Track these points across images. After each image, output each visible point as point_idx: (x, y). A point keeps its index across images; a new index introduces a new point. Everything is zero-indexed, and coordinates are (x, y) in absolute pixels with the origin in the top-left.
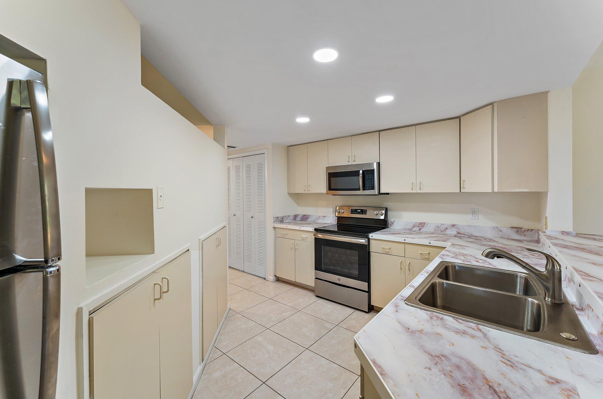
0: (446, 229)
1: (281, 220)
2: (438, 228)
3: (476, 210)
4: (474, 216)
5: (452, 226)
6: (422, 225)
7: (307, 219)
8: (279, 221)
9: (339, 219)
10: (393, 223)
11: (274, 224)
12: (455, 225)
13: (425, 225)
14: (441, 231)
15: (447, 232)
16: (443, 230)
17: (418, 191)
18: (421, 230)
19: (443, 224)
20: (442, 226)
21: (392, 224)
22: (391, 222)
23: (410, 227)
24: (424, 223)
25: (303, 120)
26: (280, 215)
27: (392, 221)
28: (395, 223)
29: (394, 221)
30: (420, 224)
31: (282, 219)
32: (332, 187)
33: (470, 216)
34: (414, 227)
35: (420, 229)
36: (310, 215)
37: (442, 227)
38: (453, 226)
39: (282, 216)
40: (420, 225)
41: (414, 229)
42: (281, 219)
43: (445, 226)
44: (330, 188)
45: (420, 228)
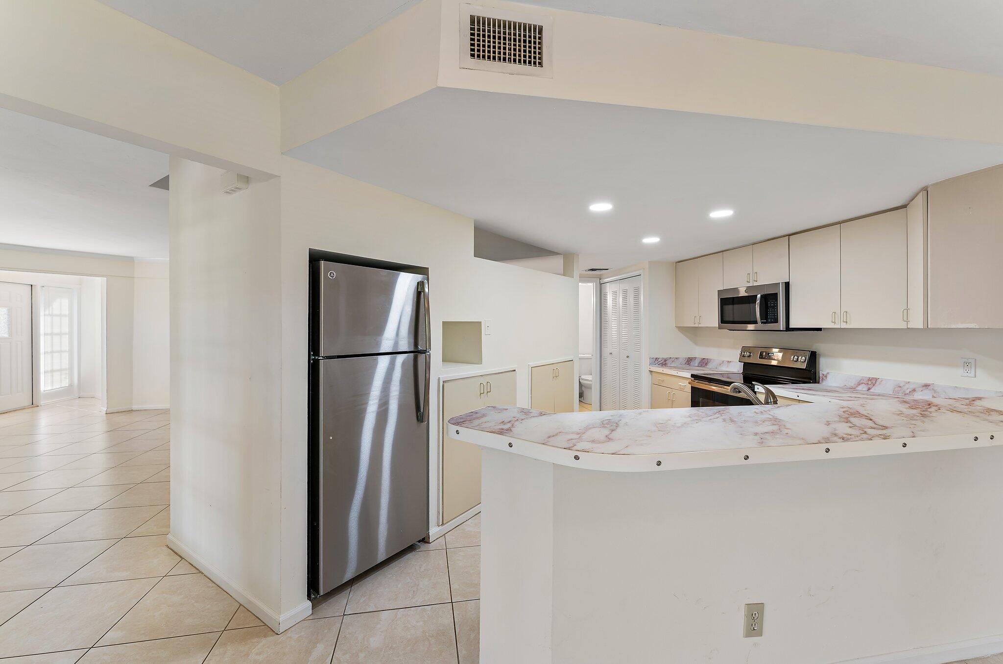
0: (914, 390)
1: (664, 363)
2: (900, 389)
3: (970, 361)
4: (967, 371)
5: (923, 386)
6: (872, 382)
7: (706, 364)
8: (659, 363)
9: (746, 366)
10: (826, 377)
11: (651, 367)
12: (930, 385)
13: (877, 383)
14: (905, 394)
15: (915, 396)
16: (908, 392)
17: (844, 326)
18: (871, 390)
19: (909, 382)
20: (907, 386)
21: (824, 377)
22: (823, 375)
23: (852, 385)
24: (876, 379)
25: (651, 240)
26: (662, 356)
27: (825, 373)
28: (829, 377)
29: (828, 373)
30: (869, 379)
31: (665, 361)
32: (727, 319)
33: (960, 371)
34: (859, 384)
35: (869, 389)
36: (711, 359)
37: (905, 388)
38: (926, 386)
39: (665, 356)
40: (870, 383)
41: (860, 388)
42: (663, 361)
43: (912, 387)
44: (723, 320)
45: (870, 386)
